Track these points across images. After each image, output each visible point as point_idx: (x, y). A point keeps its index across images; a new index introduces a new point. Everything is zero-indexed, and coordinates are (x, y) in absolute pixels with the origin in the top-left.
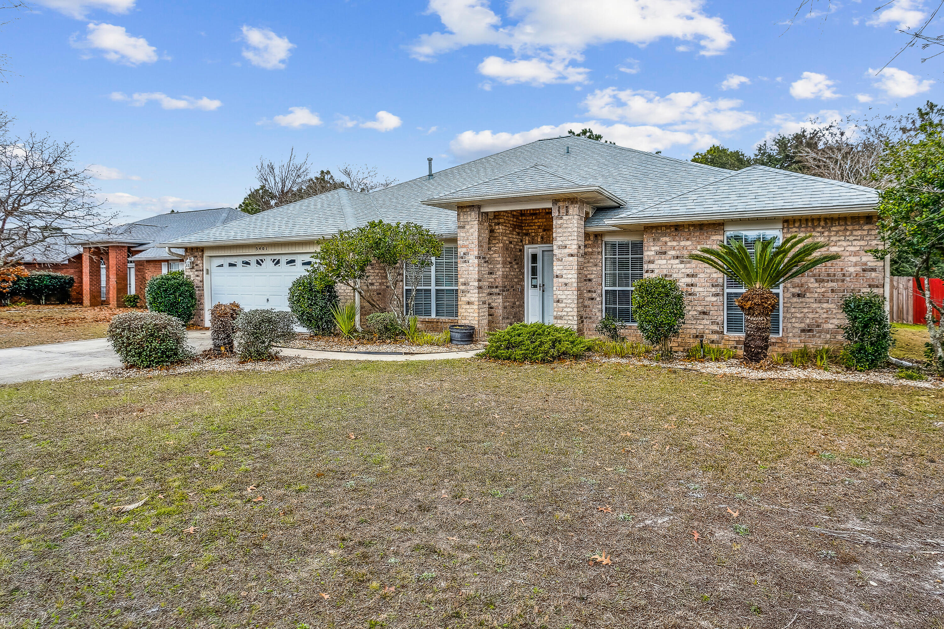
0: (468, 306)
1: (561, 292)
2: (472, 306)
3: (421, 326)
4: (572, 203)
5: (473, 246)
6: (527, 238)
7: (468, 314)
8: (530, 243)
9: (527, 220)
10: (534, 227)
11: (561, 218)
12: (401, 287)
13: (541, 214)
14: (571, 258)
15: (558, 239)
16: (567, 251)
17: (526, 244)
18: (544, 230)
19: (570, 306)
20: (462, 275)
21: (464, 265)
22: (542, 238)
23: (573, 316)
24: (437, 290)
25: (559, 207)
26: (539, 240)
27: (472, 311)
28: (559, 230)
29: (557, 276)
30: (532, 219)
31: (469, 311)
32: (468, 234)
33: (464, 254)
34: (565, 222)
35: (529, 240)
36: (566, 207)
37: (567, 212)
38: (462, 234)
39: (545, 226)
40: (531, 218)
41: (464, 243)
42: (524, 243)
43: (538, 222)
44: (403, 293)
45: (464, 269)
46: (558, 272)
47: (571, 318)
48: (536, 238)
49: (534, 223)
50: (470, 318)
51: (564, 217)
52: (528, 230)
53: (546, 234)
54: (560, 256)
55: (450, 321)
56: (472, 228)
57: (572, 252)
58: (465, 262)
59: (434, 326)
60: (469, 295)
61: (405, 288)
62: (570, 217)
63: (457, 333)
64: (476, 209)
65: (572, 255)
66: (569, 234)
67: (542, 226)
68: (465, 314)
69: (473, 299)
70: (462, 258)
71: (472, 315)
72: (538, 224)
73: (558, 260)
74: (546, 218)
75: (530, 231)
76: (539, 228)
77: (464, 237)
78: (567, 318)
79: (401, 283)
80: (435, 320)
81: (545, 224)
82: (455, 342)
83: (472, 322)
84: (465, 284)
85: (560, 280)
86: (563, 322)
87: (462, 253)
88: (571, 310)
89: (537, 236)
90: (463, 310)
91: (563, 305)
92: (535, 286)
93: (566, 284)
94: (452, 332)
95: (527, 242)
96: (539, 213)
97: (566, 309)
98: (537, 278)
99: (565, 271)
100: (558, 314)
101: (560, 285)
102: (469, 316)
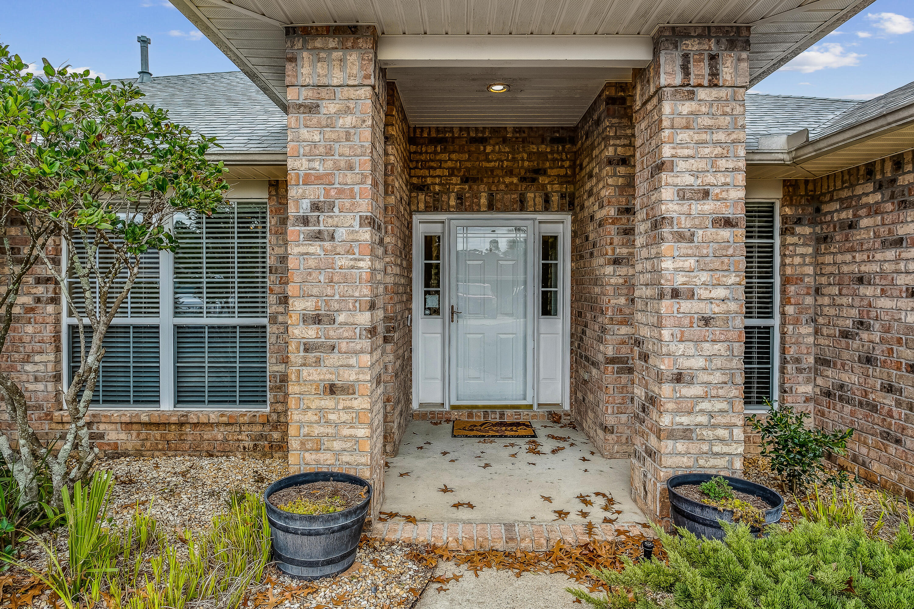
0: (328, 402)
1: (690, 348)
2: (343, 401)
3: (123, 436)
4: (732, 45)
5: (350, 177)
6: (422, 197)
7: (330, 430)
8: (428, 209)
9: (421, 153)
10: (438, 172)
11: (691, 96)
12: (51, 319)
13: (457, 141)
14: (726, 233)
15: (682, 165)
16: (708, 206)
17: (418, 211)
18: (465, 180)
19: (721, 392)
20: (306, 288)
21: (315, 248)
22: (460, 197)
23: (730, 427)
24: (178, 328)
25: (686, 57)
26: (453, 202)
27: (344, 417)
28: (683, 136)
29: (676, 294)
30: (435, 153)
31: (332, 417)
32: (329, 134)
33: (316, 207)
34: (704, 109)
35: (426, 202)
36: (712, 58)
37: (714, 74)
38: (304, 133)
39: (468, 170)
40: (431, 149)
41: (316, 165)
42: (414, 208)
43: (450, 159)
44: (57, 338)
45: (312, 263)
46: (680, 280)
47: (722, 433)
48: (445, 198)
49: (440, 161)
50: (337, 445)
51: (702, 93)
52: (426, 177)
53: (470, 188)
54: (686, 223)
55: (225, 419)
56: (347, 111)
57: (728, 212)
58: (318, 236)
59: (170, 436)
60: (333, 359)
61: (65, 321)
62: (722, 93)
63: (309, 534)
64: (365, 43)
65: (728, 223)
66: (718, 150)
67: (459, 170)
68: (317, 430)
69: (350, 376)
70: (305, 221)
71: (346, 432)
72: (450, 164)
73: (680, 237)
74: (470, 153)
75: (429, 180)
76: (452, 174)
77: (315, 145)
78: (708, 433)
79: (50, 309)
80: (174, 419)
81: (468, 164)
82: (294, 570)
83: (346, 458)
84: (317, 320)
85: (686, 305)
86: (694, 448)
87: (305, 204)
88: (724, 405)
89: (448, 192)
90: (311, 417)
91: (696, 390)
92: (435, 312)
93: (706, 321)
94: (286, 530)
95: (422, 206)
96: (453, 138)
97: (705, 405)
98: (438, 292)
99: (704, 277)
100: (678, 419)
101: (687, 321)
102: (335, 437)
